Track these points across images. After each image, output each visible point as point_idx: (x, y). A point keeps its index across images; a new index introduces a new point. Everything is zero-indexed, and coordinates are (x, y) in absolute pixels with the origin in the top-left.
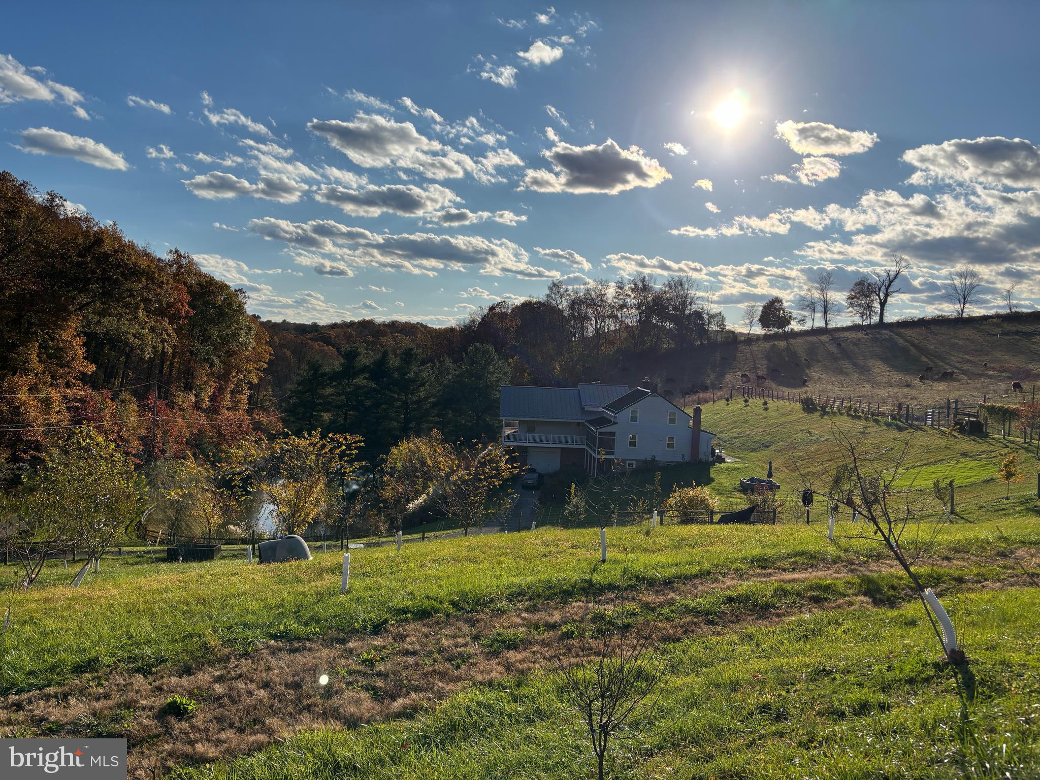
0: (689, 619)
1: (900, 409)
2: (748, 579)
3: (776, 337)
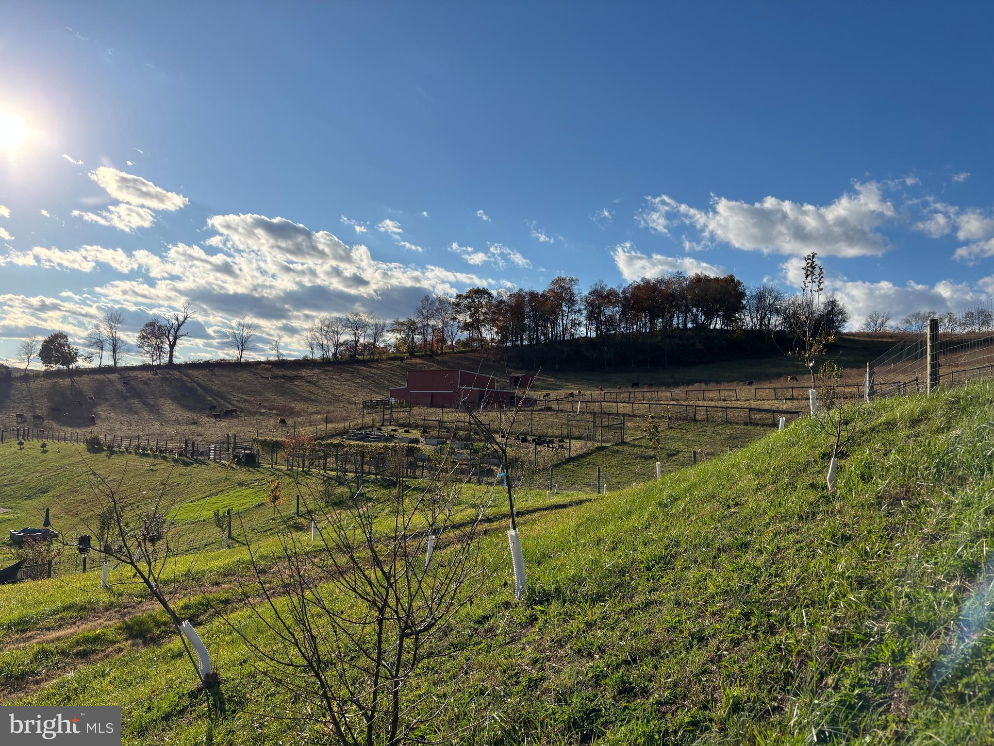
1: (186, 446)
3: (58, 373)
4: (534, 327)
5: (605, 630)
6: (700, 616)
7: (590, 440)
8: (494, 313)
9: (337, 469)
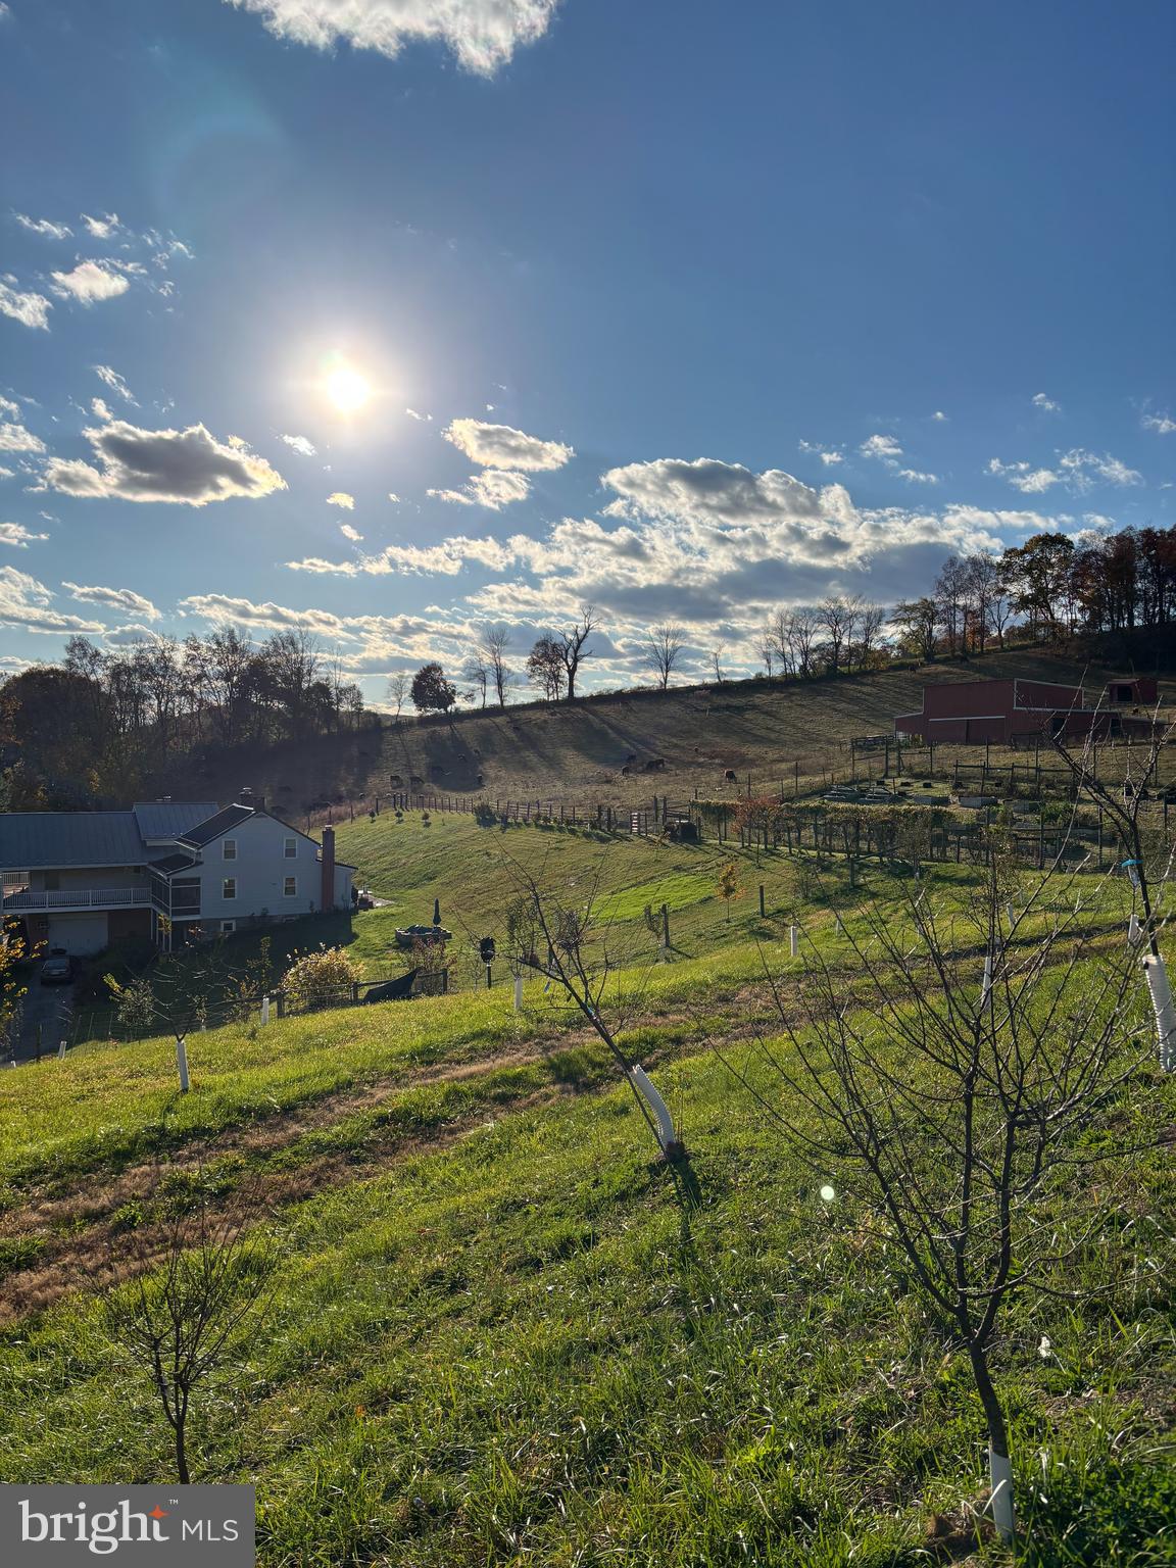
0: (322, 1161)
1: (600, 814)
2: (406, 1085)
3: (435, 719)
4: (1155, 593)
8: (1075, 575)
9: (817, 846)
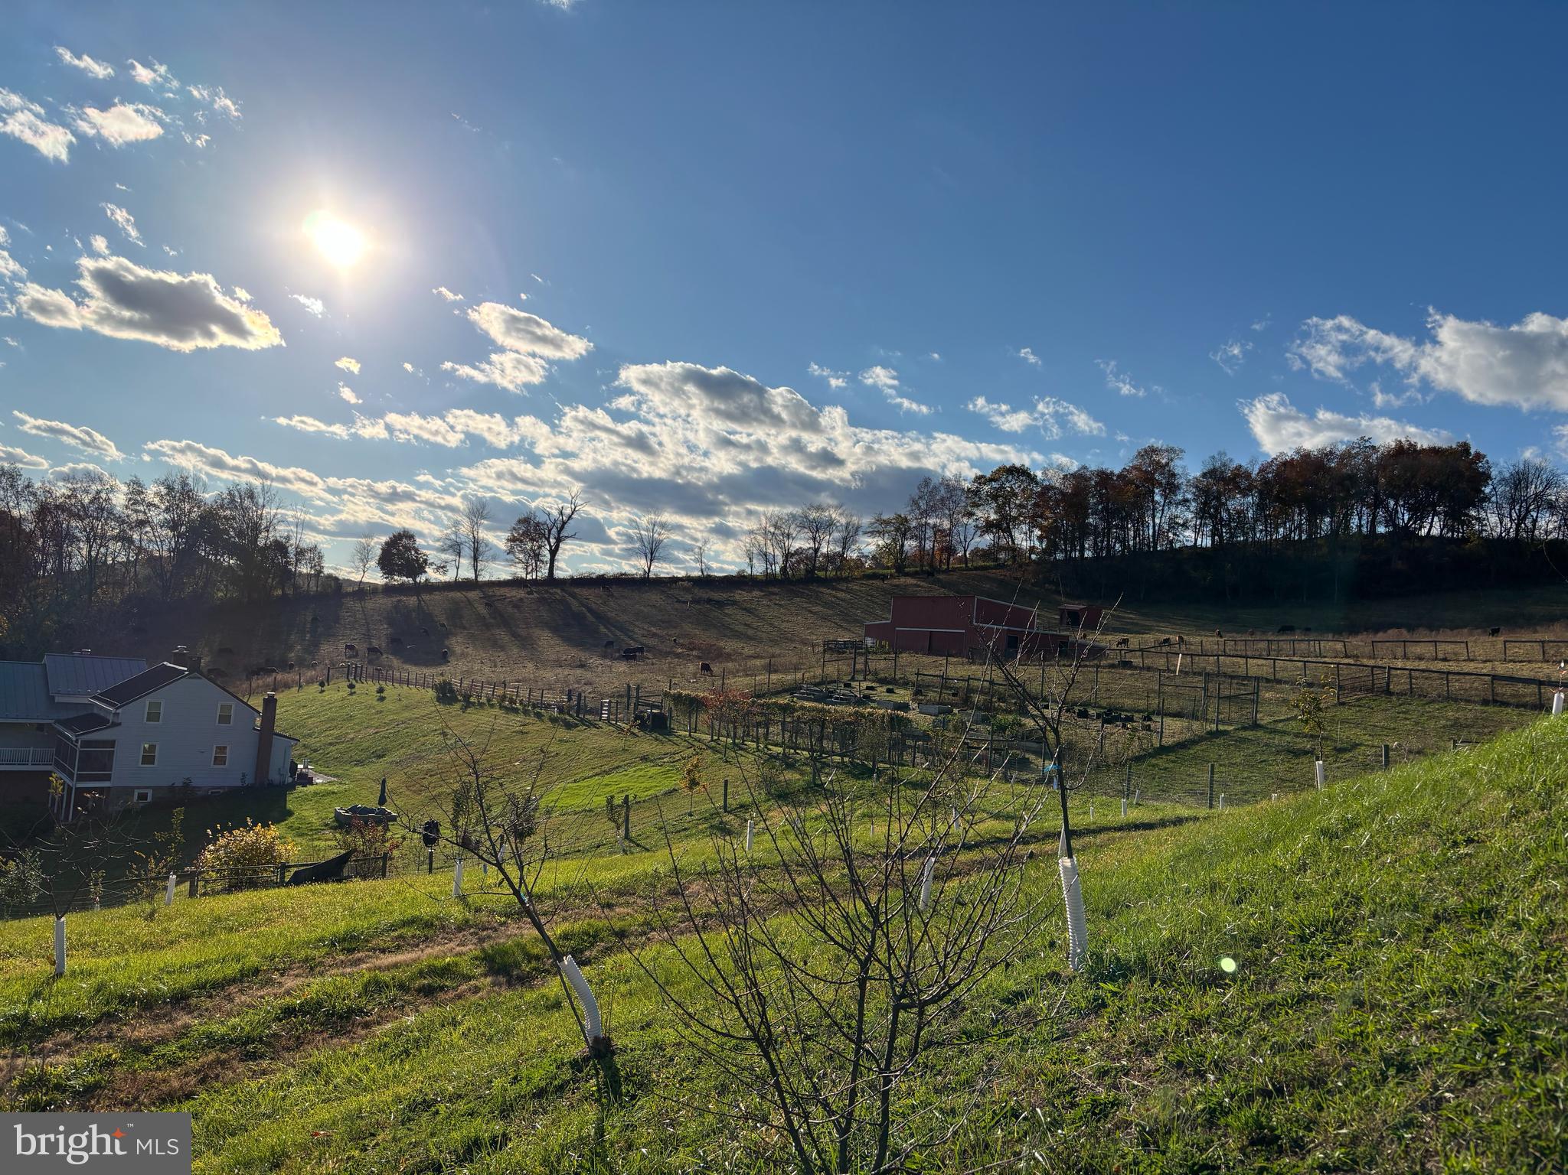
0: (211, 1057)
2: (321, 974)
3: (402, 589)
4: (1103, 529)
5: (1226, 1035)
6: (1400, 1029)
7: (1197, 719)
8: (1035, 505)
9: (783, 743)
